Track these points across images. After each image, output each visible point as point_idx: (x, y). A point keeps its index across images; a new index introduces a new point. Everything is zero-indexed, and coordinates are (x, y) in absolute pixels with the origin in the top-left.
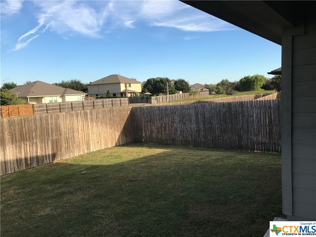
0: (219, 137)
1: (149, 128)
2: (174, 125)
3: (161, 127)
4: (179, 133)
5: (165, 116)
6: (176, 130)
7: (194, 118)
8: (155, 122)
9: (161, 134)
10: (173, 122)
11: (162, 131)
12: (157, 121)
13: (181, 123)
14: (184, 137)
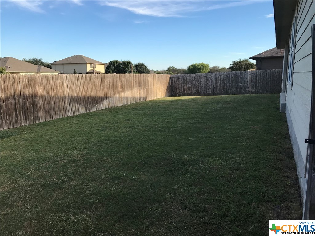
0: (228, 90)
1: (183, 87)
2: (200, 85)
3: (192, 87)
4: (203, 89)
5: (195, 80)
6: (202, 88)
7: (214, 81)
8: (187, 84)
9: (191, 91)
10: (200, 83)
11: (191, 89)
12: (188, 83)
13: (206, 83)
14: (206, 91)
